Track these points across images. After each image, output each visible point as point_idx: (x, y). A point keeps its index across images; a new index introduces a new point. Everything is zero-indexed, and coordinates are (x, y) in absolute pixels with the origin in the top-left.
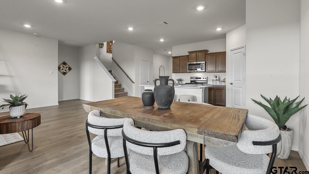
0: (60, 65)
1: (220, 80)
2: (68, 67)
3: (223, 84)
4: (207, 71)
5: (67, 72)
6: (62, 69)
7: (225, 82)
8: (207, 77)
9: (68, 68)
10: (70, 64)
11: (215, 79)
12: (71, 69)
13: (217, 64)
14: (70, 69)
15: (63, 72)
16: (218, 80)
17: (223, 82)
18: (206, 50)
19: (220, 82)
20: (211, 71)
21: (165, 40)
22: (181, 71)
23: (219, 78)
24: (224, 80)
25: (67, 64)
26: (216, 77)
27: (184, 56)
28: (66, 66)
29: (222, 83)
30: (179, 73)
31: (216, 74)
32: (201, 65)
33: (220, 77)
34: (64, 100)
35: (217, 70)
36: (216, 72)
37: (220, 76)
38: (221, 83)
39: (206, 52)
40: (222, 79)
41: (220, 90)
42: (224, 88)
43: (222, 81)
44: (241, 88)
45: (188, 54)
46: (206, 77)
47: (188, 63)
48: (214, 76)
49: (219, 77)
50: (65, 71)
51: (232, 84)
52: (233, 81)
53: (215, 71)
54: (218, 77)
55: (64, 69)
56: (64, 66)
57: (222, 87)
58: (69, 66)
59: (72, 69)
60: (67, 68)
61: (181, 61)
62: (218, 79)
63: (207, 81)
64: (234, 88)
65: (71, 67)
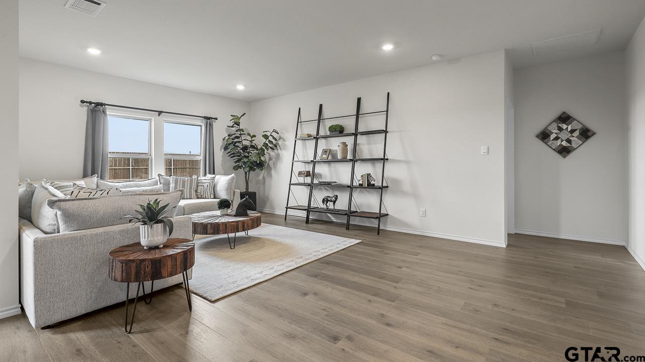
0: (549, 124)
2: (581, 126)
5: (574, 145)
6: (557, 138)
9: (577, 133)
12: (589, 134)
15: (560, 148)
25: (574, 120)
28: (570, 126)
50: (565, 144)
55: (564, 135)
56: (564, 126)
58: (584, 126)
59: (594, 134)
60: (572, 131)
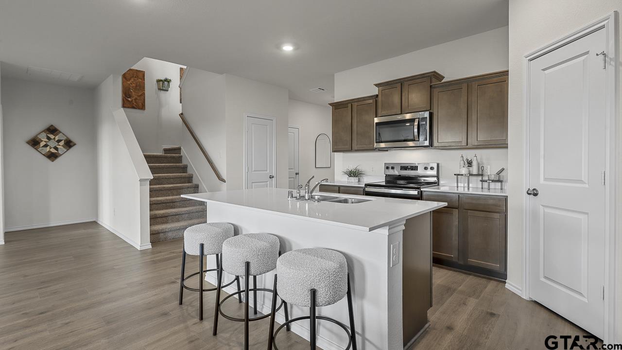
0: (40, 134)
1: (482, 175)
2: (65, 138)
3: (495, 190)
4: (435, 144)
5: (60, 152)
6: (46, 146)
7: (501, 182)
8: (438, 165)
9: (62, 143)
10: (68, 130)
11: (464, 171)
12: (71, 144)
13: (474, 117)
14: (69, 144)
16: (478, 175)
17: (493, 181)
18: (435, 72)
19: (482, 181)
20: (449, 144)
21: (297, 47)
22: (355, 147)
23: (481, 168)
24: (499, 173)
25: (60, 132)
26: (470, 164)
27: (364, 99)
28: (57, 137)
29: (492, 185)
30: (351, 150)
31: (469, 154)
32: (416, 123)
33: (483, 164)
34: (53, 224)
35: (473, 141)
36: (469, 146)
37: (484, 161)
38: (486, 185)
39: (433, 79)
40: (491, 171)
41: (482, 214)
42: (499, 206)
43: (493, 178)
44: (581, 216)
45: (375, 91)
46: (435, 166)
47: (376, 120)
48: (462, 162)
49: (478, 164)
50: (53, 151)
51: (535, 195)
52: (540, 184)
53: (464, 144)
54: (475, 163)
55: (52, 144)
56: (52, 136)
57: (491, 202)
58: (67, 138)
59: (75, 144)
61: (355, 115)
62: (474, 170)
63: (438, 177)
64: (547, 210)
65: (73, 137)
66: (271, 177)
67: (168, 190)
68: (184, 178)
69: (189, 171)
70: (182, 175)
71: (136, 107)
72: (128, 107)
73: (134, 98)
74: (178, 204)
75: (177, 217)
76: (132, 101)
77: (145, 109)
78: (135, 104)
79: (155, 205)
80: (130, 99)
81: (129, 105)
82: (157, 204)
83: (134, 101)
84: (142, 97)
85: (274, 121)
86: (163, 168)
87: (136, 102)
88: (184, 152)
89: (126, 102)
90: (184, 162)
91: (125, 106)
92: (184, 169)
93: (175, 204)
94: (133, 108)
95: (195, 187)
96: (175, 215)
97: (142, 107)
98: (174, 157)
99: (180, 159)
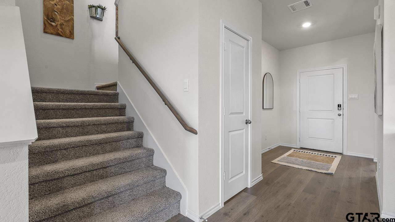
66: (247, 122)
67: (96, 144)
68: (122, 123)
69: (129, 113)
70: (118, 120)
71: (61, 34)
72: (52, 34)
73: (59, 23)
74: (113, 170)
75: (110, 198)
76: (57, 26)
77: (73, 39)
78: (60, 30)
79: (69, 178)
80: (53, 24)
81: (52, 31)
82: (73, 175)
83: (59, 26)
84: (71, 23)
85: (251, 42)
86: (92, 108)
87: (62, 28)
88: (121, 88)
89: (48, 25)
90: (121, 101)
91: (46, 31)
92: (122, 110)
93: (108, 169)
94: (58, 34)
95: (138, 137)
96: (108, 197)
97: (71, 36)
98: (107, 95)
99: (115, 97)
